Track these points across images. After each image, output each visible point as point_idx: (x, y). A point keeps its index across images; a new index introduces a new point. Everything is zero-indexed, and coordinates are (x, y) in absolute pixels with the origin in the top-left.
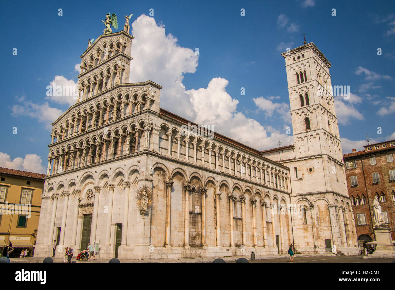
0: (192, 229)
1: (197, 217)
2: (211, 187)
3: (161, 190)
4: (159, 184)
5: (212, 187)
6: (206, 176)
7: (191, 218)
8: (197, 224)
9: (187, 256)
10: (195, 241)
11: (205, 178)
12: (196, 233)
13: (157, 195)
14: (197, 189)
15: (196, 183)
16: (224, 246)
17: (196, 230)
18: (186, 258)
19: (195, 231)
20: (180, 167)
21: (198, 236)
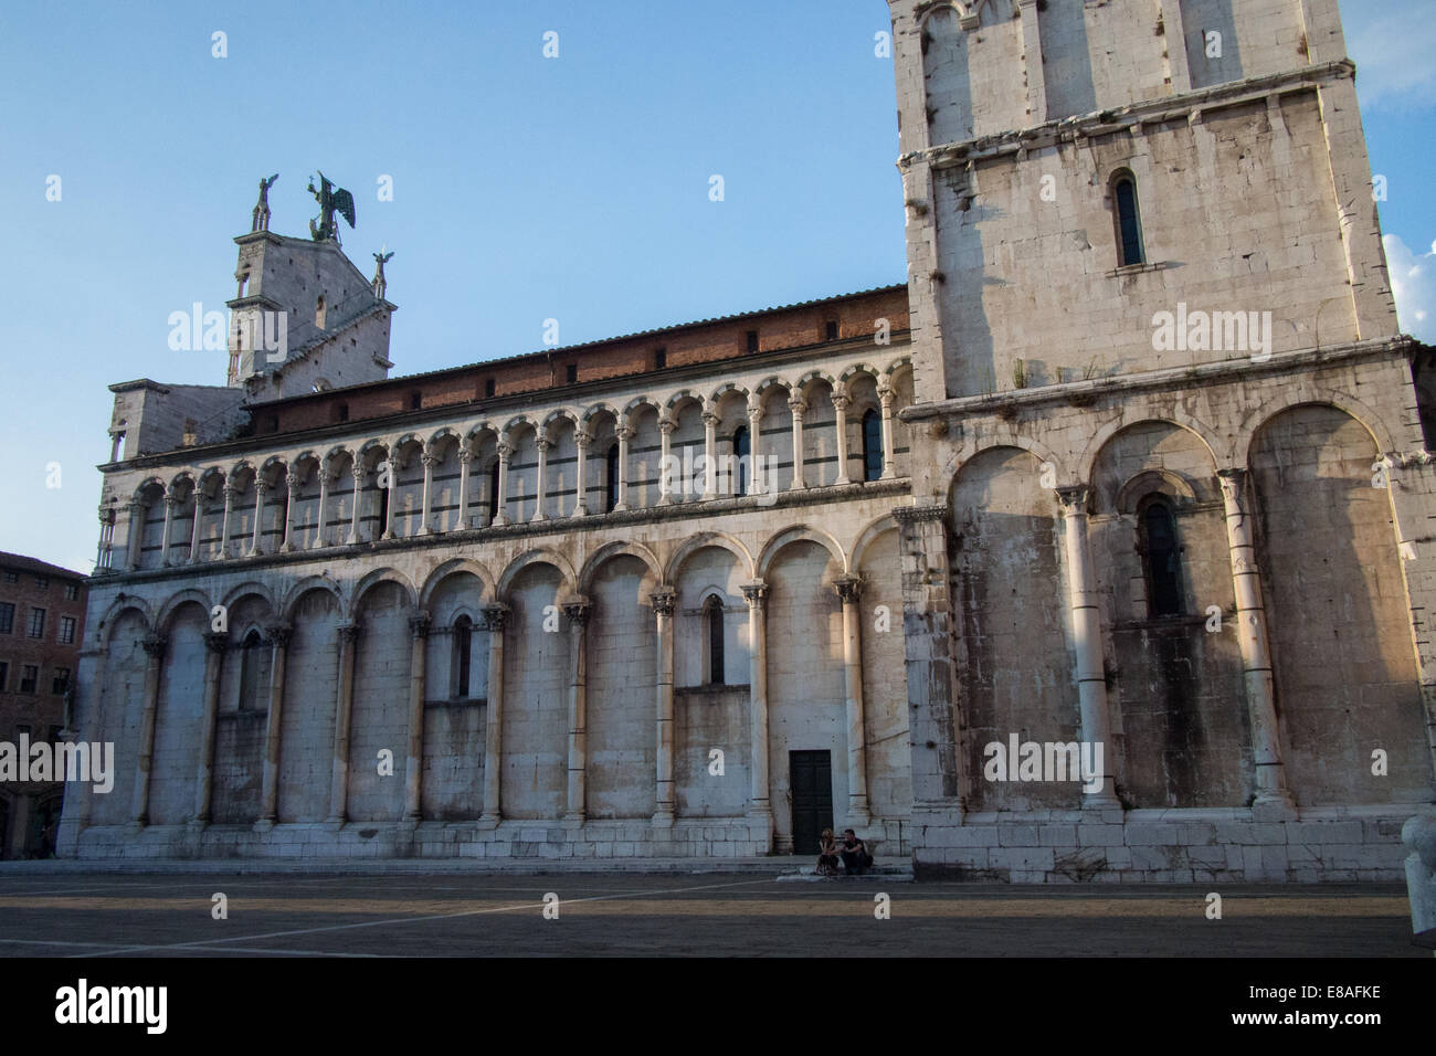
0: (234, 768)
1: (257, 726)
2: (329, 611)
3: (138, 670)
4: (135, 655)
5: (333, 612)
6: (288, 582)
7: (234, 733)
8: (255, 751)
9: (188, 851)
10: (244, 804)
11: (284, 589)
12: (250, 778)
13: (128, 686)
14: (263, 635)
15: (263, 616)
16: (377, 816)
17: (248, 769)
18: (184, 857)
19: (245, 772)
20: (189, 587)
21: (254, 790)
